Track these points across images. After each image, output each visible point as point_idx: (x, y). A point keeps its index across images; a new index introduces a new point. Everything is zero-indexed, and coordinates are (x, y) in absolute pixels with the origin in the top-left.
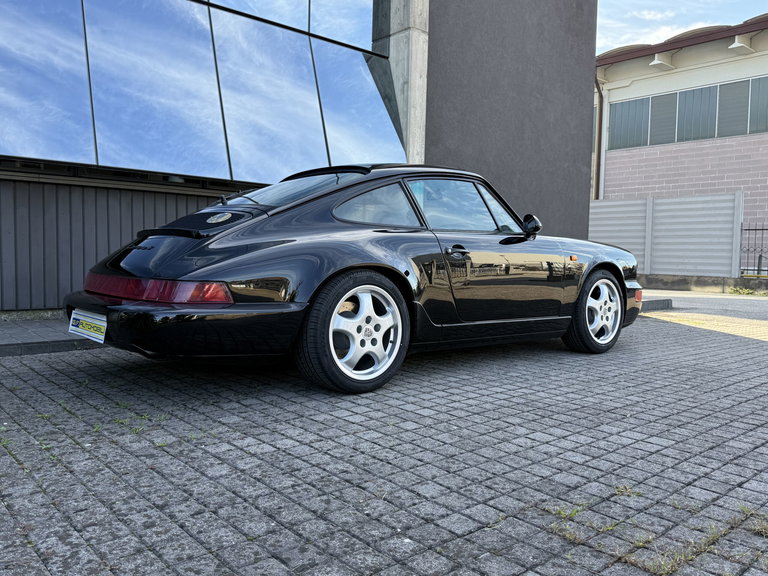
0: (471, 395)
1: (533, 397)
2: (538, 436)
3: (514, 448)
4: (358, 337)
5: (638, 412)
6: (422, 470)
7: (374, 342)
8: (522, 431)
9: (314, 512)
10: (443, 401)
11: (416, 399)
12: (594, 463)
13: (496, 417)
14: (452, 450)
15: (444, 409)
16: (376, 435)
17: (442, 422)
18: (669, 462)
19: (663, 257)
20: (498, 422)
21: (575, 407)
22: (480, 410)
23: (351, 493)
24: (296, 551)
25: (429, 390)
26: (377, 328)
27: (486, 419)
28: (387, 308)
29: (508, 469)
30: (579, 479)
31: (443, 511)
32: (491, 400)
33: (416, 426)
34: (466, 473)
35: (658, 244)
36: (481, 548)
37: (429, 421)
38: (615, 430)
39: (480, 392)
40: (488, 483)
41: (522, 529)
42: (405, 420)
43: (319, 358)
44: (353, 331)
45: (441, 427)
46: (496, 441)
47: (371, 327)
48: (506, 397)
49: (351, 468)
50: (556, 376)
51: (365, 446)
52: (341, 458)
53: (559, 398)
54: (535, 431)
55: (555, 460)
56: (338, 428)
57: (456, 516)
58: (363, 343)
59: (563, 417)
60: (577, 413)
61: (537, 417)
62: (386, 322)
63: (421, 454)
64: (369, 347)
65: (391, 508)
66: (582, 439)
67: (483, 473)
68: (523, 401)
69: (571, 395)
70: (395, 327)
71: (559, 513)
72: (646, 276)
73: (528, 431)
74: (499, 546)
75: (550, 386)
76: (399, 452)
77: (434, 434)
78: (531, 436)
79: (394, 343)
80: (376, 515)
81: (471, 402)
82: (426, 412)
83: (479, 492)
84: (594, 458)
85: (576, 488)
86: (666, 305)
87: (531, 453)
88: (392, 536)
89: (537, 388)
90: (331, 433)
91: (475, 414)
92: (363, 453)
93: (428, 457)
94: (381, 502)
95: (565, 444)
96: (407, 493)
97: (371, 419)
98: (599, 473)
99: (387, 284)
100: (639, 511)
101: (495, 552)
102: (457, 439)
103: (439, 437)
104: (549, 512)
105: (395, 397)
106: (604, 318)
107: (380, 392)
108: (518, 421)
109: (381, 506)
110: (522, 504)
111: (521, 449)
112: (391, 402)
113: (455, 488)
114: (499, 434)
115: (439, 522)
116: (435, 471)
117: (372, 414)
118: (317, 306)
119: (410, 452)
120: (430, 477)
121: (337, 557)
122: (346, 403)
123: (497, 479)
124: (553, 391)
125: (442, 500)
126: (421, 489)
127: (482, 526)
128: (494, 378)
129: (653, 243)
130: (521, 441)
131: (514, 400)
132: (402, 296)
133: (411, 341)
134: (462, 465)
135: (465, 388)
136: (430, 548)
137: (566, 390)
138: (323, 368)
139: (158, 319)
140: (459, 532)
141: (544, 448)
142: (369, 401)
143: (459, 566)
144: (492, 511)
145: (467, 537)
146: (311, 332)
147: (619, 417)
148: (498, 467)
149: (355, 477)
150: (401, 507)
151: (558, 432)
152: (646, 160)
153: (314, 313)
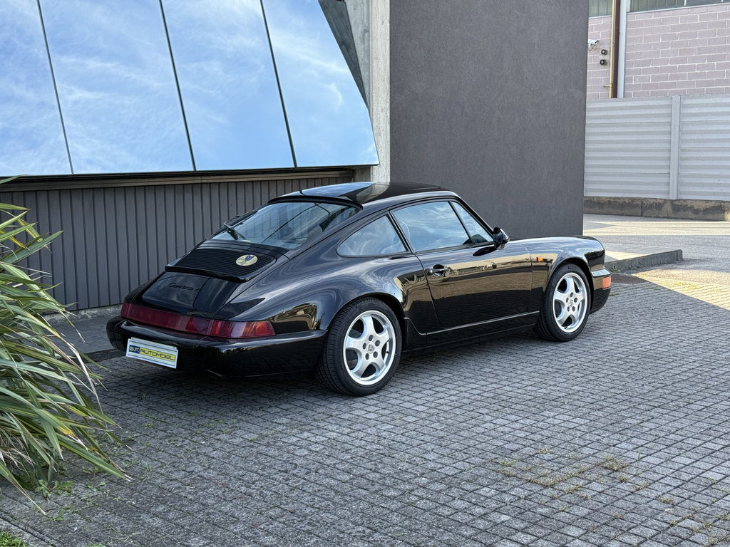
0: (453, 392)
1: (500, 391)
2: (499, 421)
3: (482, 430)
4: (364, 352)
5: (575, 400)
6: (425, 446)
7: (375, 355)
8: (488, 418)
9: (371, 470)
10: (432, 399)
11: (411, 398)
12: (532, 436)
13: (472, 409)
14: (442, 434)
15: (433, 405)
16: (389, 427)
17: (433, 415)
18: (579, 434)
19: (693, 176)
20: (472, 413)
21: (529, 398)
22: (460, 404)
23: (386, 460)
24: (369, 485)
25: (419, 389)
26: (377, 343)
27: (464, 411)
28: (383, 326)
29: (477, 443)
30: (520, 446)
31: (440, 466)
32: (467, 395)
33: (416, 419)
34: (452, 446)
35: (687, 159)
36: (462, 480)
37: (424, 415)
38: (552, 414)
39: (459, 389)
40: (465, 451)
41: (483, 471)
42: (407, 415)
43: (336, 372)
44: (360, 348)
45: (433, 418)
46: (471, 426)
47: (372, 343)
48: (479, 392)
49: (381, 447)
50: (522, 370)
51: (384, 434)
52: (373, 442)
53: (519, 391)
54: (497, 418)
55: (507, 436)
56: (362, 423)
57: (448, 468)
58: (367, 356)
59: (519, 407)
60: (530, 403)
61: (500, 407)
62: (384, 337)
63: (422, 437)
64: (372, 360)
65: (411, 466)
66: (528, 422)
67: (462, 446)
68: (492, 395)
69: (529, 388)
70: (391, 341)
71: (504, 463)
72: (672, 201)
73: (492, 418)
74: (471, 479)
75: (515, 381)
76: (408, 437)
77: (429, 424)
78: (494, 422)
79: (390, 353)
80: (404, 469)
81: (453, 398)
82: (421, 408)
83: (460, 455)
84: (532, 433)
85: (517, 451)
86: (673, 259)
87: (493, 433)
88: (415, 477)
89: (504, 383)
90: (358, 427)
91: (456, 408)
92: (385, 438)
93: (427, 438)
94: (405, 464)
95: (517, 426)
96: (419, 459)
97: (382, 415)
98: (532, 442)
99: (384, 308)
100: (549, 461)
101: (468, 481)
102: (445, 426)
103: (433, 426)
104: (498, 463)
105: (393, 396)
106: (571, 309)
107: (381, 394)
108: (486, 411)
109: (406, 465)
110: (484, 461)
111: (486, 430)
112: (393, 401)
113: (446, 455)
114: (473, 422)
115: (439, 471)
116: (433, 446)
117: (381, 412)
118: (333, 332)
119: (415, 436)
120: (430, 449)
121: (391, 486)
122: (358, 404)
123: (470, 449)
124: (517, 385)
125: (439, 460)
126: (426, 456)
127: (462, 471)
128: (471, 375)
129: (680, 159)
130: (487, 425)
131: (485, 394)
132: (394, 315)
133: (402, 350)
134: (449, 442)
135: (448, 386)
136: (436, 481)
137: (526, 383)
138: (339, 379)
139: (224, 351)
140: (450, 474)
141: (501, 429)
142: (375, 402)
143: (451, 487)
144: (468, 465)
145: (454, 476)
146: (330, 352)
147: (559, 404)
148: (472, 442)
149: (385, 451)
150: (417, 465)
151: (513, 417)
152: (681, 27)
153: (332, 337)
